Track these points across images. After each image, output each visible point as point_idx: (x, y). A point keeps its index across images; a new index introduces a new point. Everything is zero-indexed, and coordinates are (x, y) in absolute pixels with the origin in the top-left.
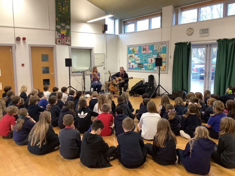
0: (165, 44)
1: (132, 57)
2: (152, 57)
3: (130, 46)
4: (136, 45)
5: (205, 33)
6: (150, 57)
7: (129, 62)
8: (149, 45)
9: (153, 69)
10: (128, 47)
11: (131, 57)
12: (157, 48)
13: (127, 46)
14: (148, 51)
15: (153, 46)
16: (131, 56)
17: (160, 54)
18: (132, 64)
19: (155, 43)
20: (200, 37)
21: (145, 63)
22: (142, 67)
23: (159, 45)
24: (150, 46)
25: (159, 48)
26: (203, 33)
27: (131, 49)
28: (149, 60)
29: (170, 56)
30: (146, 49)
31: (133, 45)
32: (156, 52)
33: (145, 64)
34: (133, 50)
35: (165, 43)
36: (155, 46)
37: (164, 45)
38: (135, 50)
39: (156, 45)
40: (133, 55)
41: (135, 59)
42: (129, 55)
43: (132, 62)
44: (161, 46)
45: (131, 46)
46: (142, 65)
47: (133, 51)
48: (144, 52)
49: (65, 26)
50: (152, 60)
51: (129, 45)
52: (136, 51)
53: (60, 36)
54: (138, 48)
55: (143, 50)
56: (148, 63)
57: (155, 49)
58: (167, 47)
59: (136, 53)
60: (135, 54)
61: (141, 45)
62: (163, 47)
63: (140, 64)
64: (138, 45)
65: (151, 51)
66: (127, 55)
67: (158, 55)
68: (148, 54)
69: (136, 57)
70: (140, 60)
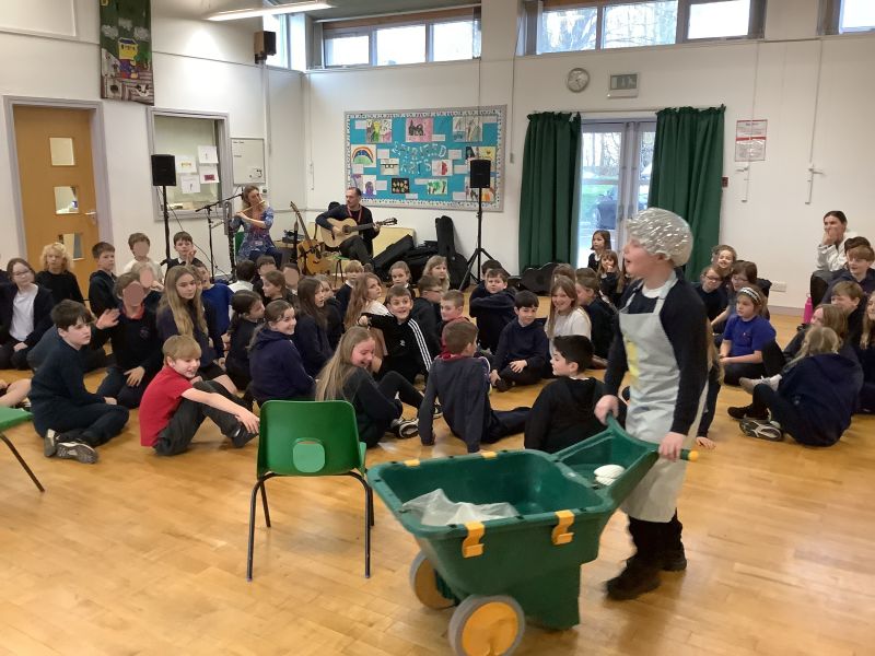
0: (491, 115)
1: (368, 155)
2: (446, 157)
3: (357, 117)
4: (382, 113)
5: (626, 87)
6: (438, 158)
7: (355, 172)
8: (433, 114)
9: (449, 198)
10: (351, 121)
11: (364, 153)
12: (464, 128)
13: (346, 113)
14: (430, 137)
15: (449, 119)
16: (359, 153)
17: (474, 149)
18: (366, 179)
19: (455, 109)
20: (610, 98)
21: (419, 176)
22: (407, 191)
23: (470, 119)
24: (435, 118)
25: (472, 128)
26: (619, 87)
27: (361, 125)
28: (436, 166)
29: (512, 156)
30: (421, 129)
31: (371, 113)
32: (458, 140)
33: (419, 182)
34: (369, 130)
35: (492, 111)
36: (455, 121)
37: (490, 120)
38: (377, 130)
39: (458, 118)
40: (372, 147)
41: (378, 161)
42: (354, 147)
43: (368, 171)
44: (479, 123)
45: (362, 116)
46: (408, 185)
47: (372, 135)
48: (417, 139)
49: (133, 29)
50: (444, 166)
51: (354, 114)
52: (383, 133)
53: (115, 66)
54: (388, 125)
55: (411, 133)
56: (429, 175)
57: (455, 130)
58: (499, 127)
59: (381, 140)
60: (380, 146)
61: (403, 115)
62: (484, 125)
63: (401, 180)
64: (390, 114)
65: (441, 138)
66: (348, 148)
67: (469, 152)
68: (430, 144)
69: (384, 154)
70: (400, 165)
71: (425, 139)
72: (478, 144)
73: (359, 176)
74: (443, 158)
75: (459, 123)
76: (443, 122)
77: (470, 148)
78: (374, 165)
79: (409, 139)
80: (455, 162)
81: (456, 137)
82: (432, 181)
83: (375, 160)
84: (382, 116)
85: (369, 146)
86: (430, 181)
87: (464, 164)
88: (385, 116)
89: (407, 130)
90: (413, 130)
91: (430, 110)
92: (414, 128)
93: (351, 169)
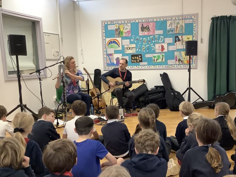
0: (189, 19)
1: (116, 43)
2: (164, 42)
3: (109, 23)
4: (124, 20)
6: (159, 43)
7: (109, 53)
8: (155, 20)
9: (166, 63)
10: (105, 25)
11: (114, 42)
12: (173, 27)
13: (102, 22)
14: (154, 32)
15: (165, 22)
16: (111, 42)
17: (180, 37)
18: (116, 56)
19: (168, 17)
21: (148, 53)
22: (141, 61)
23: (177, 21)
24: (157, 22)
25: (179, 26)
27: (111, 28)
28: (158, 47)
29: (202, 39)
30: (149, 28)
31: (118, 21)
32: (170, 33)
33: (148, 56)
34: (116, 30)
35: (190, 17)
36: (168, 23)
37: (188, 21)
38: (122, 30)
39: (171, 21)
40: (119, 39)
41: (123, 46)
42: (108, 40)
43: (116, 52)
44: (182, 23)
45: (112, 22)
46: (141, 58)
47: (118, 32)
48: (146, 33)
50: (162, 47)
51: (107, 21)
52: (125, 31)
54: (129, 27)
55: (142, 30)
56: (154, 52)
57: (168, 28)
58: (194, 25)
59: (124, 35)
60: (123, 38)
61: (137, 21)
62: (185, 24)
63: (137, 56)
64: (129, 21)
65: (161, 32)
66: (104, 40)
67: (177, 39)
68: (154, 36)
69: (126, 42)
70: (136, 48)
71: (151, 33)
72: (182, 34)
73: (111, 55)
74: (162, 43)
75: (171, 24)
76: (161, 24)
77: (178, 37)
78: (120, 48)
79: (141, 33)
80: (169, 44)
81: (169, 31)
82: (156, 55)
83: (121, 46)
84: (124, 22)
85: (117, 39)
86: (154, 55)
87: (174, 45)
88: (126, 22)
89: (140, 29)
90: (143, 29)
91: (153, 18)
92: (144, 28)
93: (106, 51)
